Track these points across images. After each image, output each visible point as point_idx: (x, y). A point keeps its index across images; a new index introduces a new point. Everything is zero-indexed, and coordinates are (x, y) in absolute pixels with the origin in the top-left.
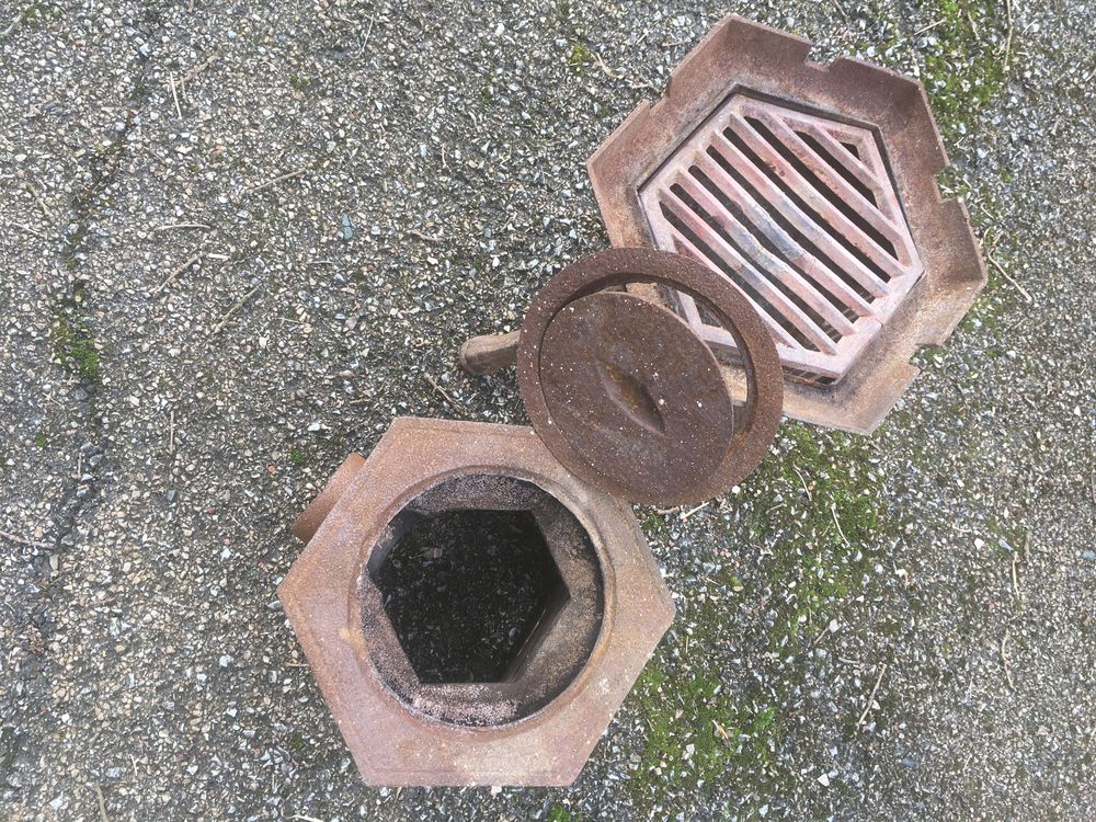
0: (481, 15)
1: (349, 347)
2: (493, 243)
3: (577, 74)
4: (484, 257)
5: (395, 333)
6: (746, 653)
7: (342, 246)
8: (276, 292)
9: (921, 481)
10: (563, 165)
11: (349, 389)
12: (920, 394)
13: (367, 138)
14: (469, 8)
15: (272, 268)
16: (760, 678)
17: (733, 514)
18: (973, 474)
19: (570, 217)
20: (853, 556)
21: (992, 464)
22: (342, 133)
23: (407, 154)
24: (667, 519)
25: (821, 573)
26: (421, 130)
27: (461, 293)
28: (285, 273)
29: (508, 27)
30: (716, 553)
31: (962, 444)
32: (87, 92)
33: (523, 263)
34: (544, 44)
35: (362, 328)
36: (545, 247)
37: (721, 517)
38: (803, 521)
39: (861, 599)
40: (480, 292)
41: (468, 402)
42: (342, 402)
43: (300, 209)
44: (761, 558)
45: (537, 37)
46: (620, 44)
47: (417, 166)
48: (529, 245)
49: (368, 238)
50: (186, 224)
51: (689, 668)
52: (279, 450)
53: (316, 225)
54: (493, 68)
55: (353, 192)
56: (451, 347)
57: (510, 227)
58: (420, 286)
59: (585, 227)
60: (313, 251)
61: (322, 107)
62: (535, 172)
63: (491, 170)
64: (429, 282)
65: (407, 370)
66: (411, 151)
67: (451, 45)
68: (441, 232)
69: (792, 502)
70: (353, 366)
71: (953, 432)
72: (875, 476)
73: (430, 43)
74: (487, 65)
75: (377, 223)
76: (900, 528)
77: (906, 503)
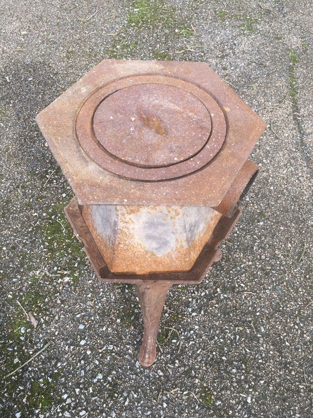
0: (260, 405)
2: (222, 298)
3: (206, 387)
4: (224, 291)
5: (247, 257)
7: (277, 283)
8: (293, 262)
10: (201, 339)
11: (255, 236)
13: (286, 328)
14: (267, 407)
15: (298, 269)
19: (193, 317)
20: (55, 217)
22: (296, 327)
23: (268, 325)
26: (266, 338)
27: (228, 276)
28: (293, 269)
29: (246, 402)
33: (207, 292)
34: (226, 399)
35: (259, 256)
36: (200, 302)
39: (53, 204)
40: (221, 278)
42: (256, 232)
43: (298, 293)
45: (231, 401)
46: (189, 413)
47: (262, 321)
48: (207, 301)
49: (270, 288)
52: (269, 216)
53: (290, 288)
54: (246, 377)
55: (282, 304)
57: (217, 306)
58: (244, 274)
59: (185, 314)
60: (287, 279)
61: (308, 336)
62: (213, 333)
63: (232, 328)
64: (241, 277)
65: (238, 246)
66: (267, 328)
67: (268, 383)
68: (243, 297)
70: (257, 243)
72: (45, 244)
73: (278, 381)
74: (249, 378)
75: (269, 295)
76: (35, 229)
77: (31, 238)
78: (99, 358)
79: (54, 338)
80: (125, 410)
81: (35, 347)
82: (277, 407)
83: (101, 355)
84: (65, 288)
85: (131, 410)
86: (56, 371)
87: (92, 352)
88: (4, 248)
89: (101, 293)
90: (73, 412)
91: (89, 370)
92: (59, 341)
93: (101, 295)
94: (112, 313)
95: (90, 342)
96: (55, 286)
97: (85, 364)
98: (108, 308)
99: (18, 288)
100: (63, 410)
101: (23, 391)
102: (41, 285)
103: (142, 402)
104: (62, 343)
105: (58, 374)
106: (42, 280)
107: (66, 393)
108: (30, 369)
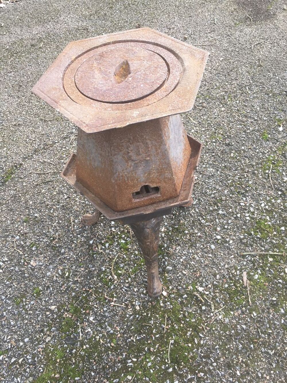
1: (60, 202)
5: (74, 204)
6: (99, 373)
8: (56, 183)
9: (219, 359)
11: (52, 211)
12: (238, 323)
17: (131, 315)
18: (248, 374)
20: (168, 368)
21: (260, 375)
24: (107, 301)
25: (149, 364)
30: (115, 326)
31: (248, 356)
32: (56, 134)
35: (67, 199)
37: (126, 314)
38: (155, 337)
41: (77, 231)
42: (47, 213)
44: (130, 340)
50: (51, 162)
51: (74, 361)
52: (24, 216)
65: (69, 214)
69: (156, 327)
70: (57, 207)
71: (246, 348)
72: (198, 342)
76: (197, 372)
77: (206, 363)
78: (214, 222)
79: (236, 255)
80: (217, 190)
81: (253, 259)
83: (212, 223)
84: (207, 284)
85: (215, 188)
86: (246, 234)
87: (216, 228)
88: (238, 373)
89: (184, 258)
90: (248, 208)
91: (225, 220)
92: (234, 250)
93: (185, 257)
94: (187, 239)
95: (213, 234)
96: (214, 293)
97: (225, 225)
98: (187, 245)
99: (245, 316)
100: (253, 213)
101: (273, 239)
102: (223, 302)
103: (206, 187)
104: (232, 247)
105: (245, 232)
106: (221, 307)
107: (246, 220)
108: (263, 249)
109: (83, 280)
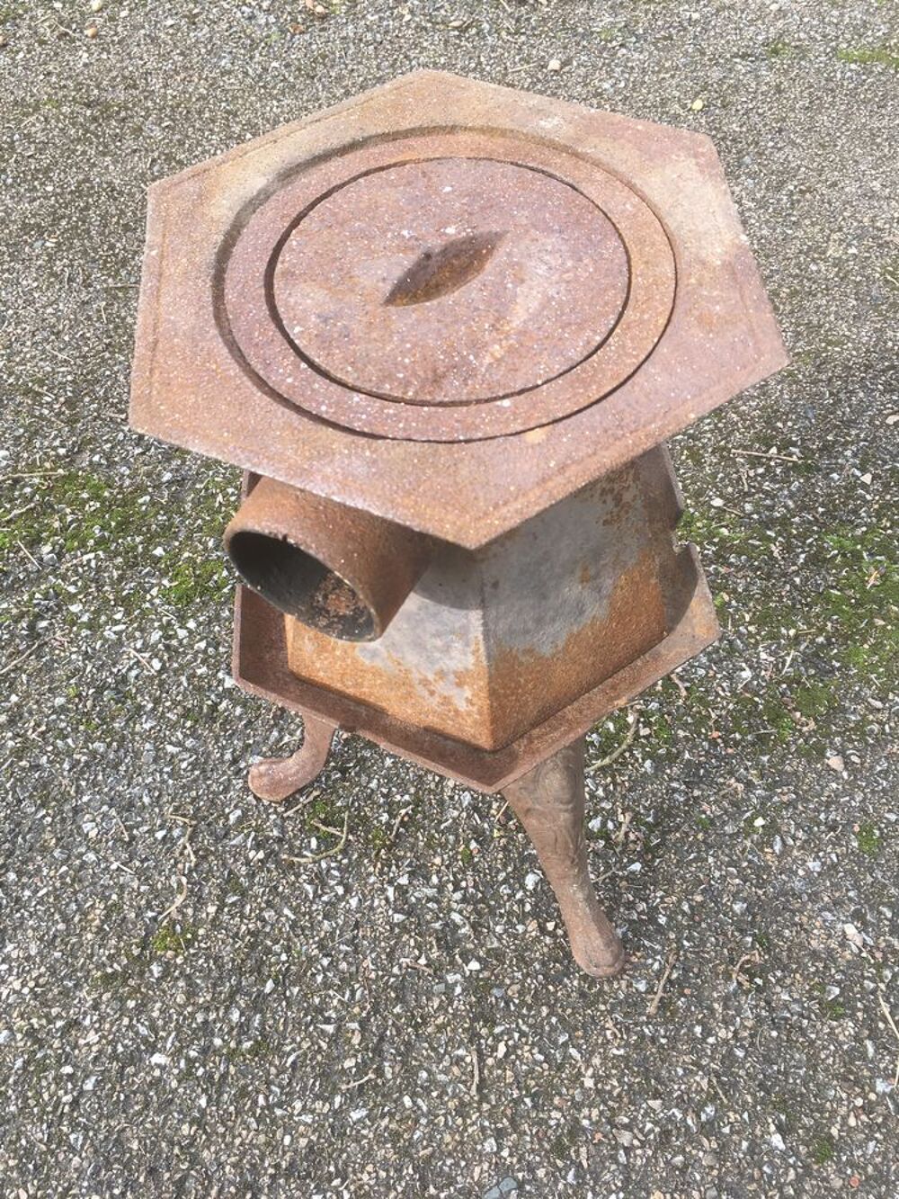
0: (145, 1094)
1: (657, 1130)
2: (451, 978)
3: (195, 935)
4: (471, 982)
5: (614, 1072)
6: (785, 575)
7: (528, 1188)
10: (320, 918)
11: (710, 1110)
14: (139, 1113)
16: (803, 556)
19: (383, 890)
23: (371, 1135)
24: (688, 684)
26: (332, 1126)
27: (529, 999)
29: (153, 1049)
33: (463, 931)
34: (164, 992)
35: (626, 1120)
36: (432, 910)
40: (519, 975)
41: (658, 947)
42: (731, 1114)
45: (158, 1005)
46: (139, 894)
47: (383, 1116)
48: (436, 931)
49: (505, 1153)
51: (829, 624)
54: (217, 1052)
56: (601, 992)
57: (423, 961)
58: (541, 1058)
59: (390, 867)
62: (340, 952)
63: (356, 1010)
64: (533, 1045)
65: (654, 1040)
66: (364, 1132)
67: (199, 1123)
68: (461, 1052)
70: (679, 1116)
73: (205, 1154)
74: (214, 1062)
75: (479, 1147)
80: (157, 749)
82: (135, 1145)
85: (156, 760)
90: (160, 646)
100: (166, 627)
103: (171, 782)
109: (722, 776)
